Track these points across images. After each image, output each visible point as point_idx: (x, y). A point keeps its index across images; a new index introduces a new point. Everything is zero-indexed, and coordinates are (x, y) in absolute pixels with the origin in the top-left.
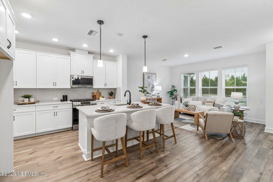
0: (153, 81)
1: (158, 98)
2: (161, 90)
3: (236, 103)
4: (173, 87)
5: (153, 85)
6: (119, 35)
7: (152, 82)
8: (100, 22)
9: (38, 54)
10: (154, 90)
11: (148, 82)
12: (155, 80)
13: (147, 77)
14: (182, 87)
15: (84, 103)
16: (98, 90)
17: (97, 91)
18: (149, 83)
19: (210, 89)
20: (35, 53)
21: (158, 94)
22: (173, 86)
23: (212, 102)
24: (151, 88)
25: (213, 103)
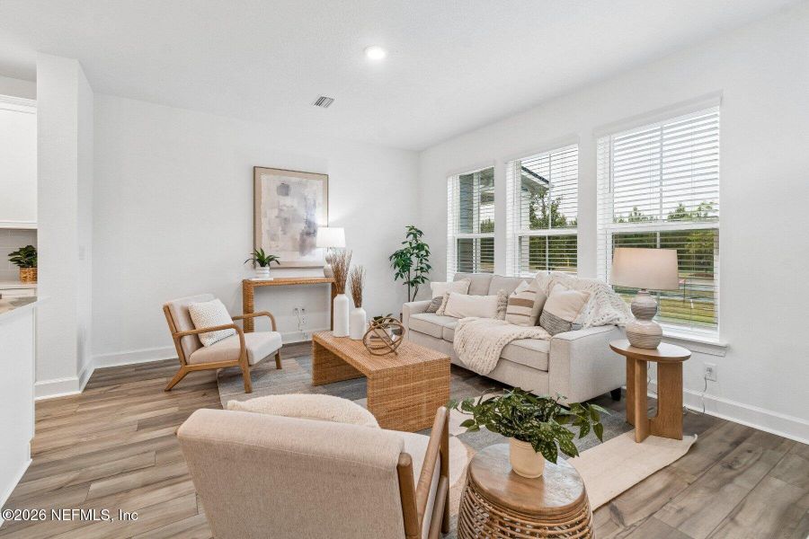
0: (310, 207)
2: (342, 245)
3: (642, 314)
5: (310, 224)
7: (302, 213)
10: (313, 246)
11: (281, 210)
12: (320, 199)
13: (274, 187)
14: (453, 232)
18: (285, 215)
19: (549, 237)
22: (414, 232)
23: (529, 304)
24: (298, 237)
25: (537, 305)
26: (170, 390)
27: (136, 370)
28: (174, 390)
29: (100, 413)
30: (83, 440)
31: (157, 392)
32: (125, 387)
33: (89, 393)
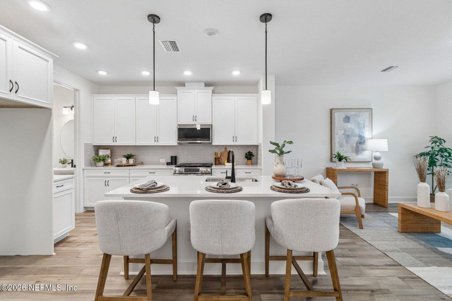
0: (361, 127)
1: (377, 170)
2: (387, 150)
4: (436, 142)
5: (361, 137)
6: (210, 34)
7: (357, 131)
9: (137, 98)
10: (364, 150)
11: (345, 131)
13: (342, 119)
15: (190, 170)
16: (226, 148)
17: (223, 150)
18: (347, 133)
20: (133, 98)
21: (376, 158)
22: (438, 140)
24: (355, 145)
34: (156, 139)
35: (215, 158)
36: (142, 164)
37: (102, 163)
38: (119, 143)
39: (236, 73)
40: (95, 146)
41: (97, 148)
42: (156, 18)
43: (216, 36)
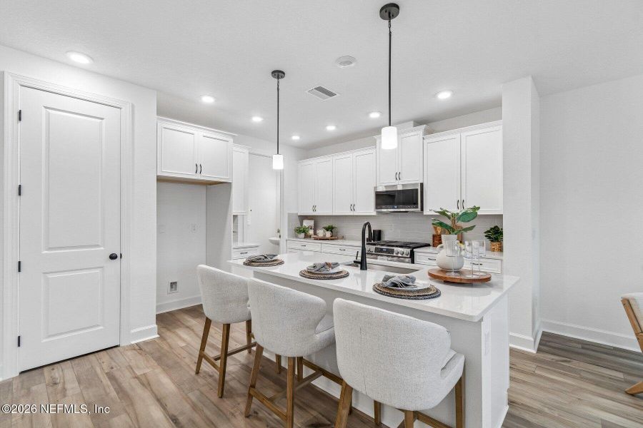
8: (278, 74)
9: (335, 158)
15: (382, 250)
26: (632, 395)
27: (583, 348)
28: (639, 397)
29: (557, 386)
30: (546, 410)
31: (618, 390)
32: (575, 364)
33: (542, 356)
34: (353, 207)
35: (434, 236)
36: (343, 238)
37: (303, 235)
38: (319, 212)
39: (444, 96)
40: (300, 216)
41: (303, 218)
42: (280, 74)
43: (353, 65)
